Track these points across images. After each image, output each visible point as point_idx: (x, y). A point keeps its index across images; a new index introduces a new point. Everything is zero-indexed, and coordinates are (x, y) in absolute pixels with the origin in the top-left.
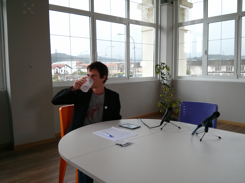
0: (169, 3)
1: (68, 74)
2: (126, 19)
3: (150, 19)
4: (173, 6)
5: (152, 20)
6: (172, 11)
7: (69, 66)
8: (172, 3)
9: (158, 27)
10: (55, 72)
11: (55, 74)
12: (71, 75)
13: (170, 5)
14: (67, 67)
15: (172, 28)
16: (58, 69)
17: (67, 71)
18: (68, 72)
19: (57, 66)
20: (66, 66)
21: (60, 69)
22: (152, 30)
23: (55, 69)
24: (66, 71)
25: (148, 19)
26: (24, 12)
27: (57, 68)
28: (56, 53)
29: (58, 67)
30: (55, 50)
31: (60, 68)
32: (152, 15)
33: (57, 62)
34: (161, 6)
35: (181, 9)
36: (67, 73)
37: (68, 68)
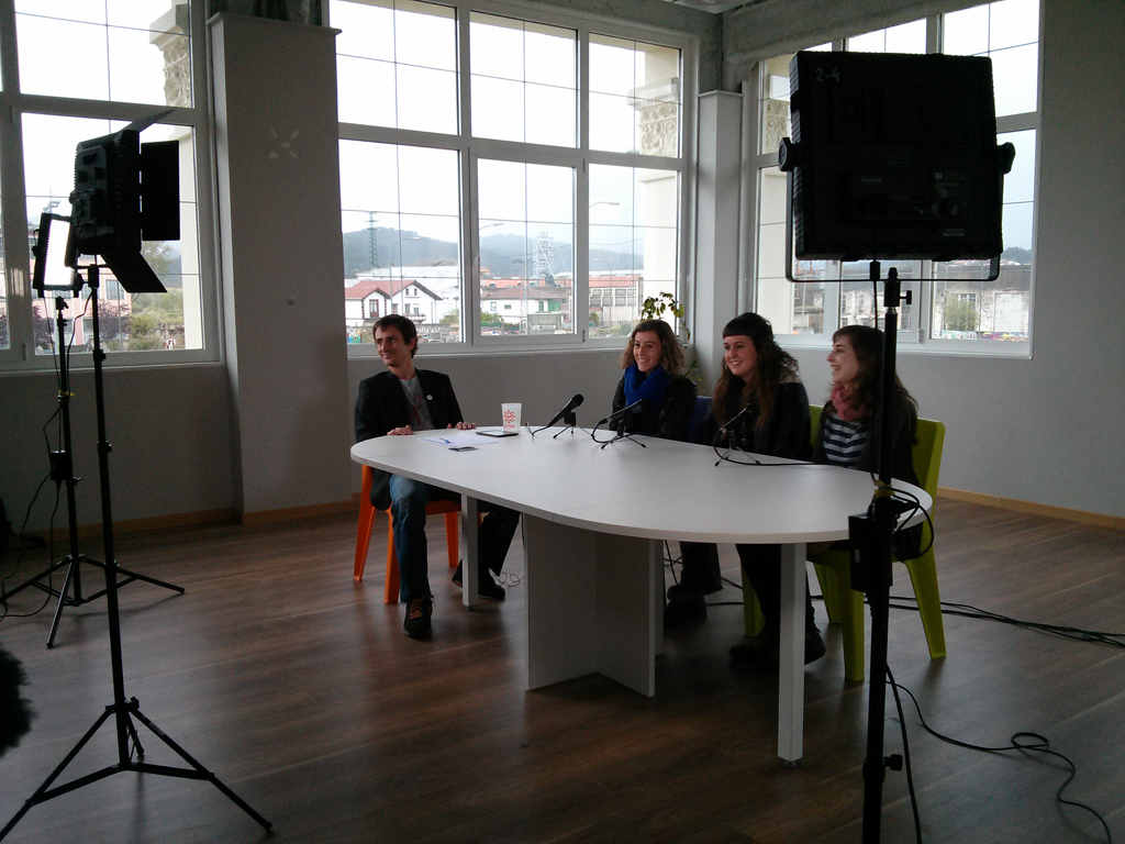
0: (727, 90)
1: (424, 323)
2: (576, 149)
3: (666, 141)
4: (742, 98)
5: (672, 148)
6: (739, 117)
7: (424, 290)
8: (739, 89)
9: (689, 169)
10: (367, 316)
11: (367, 320)
12: (433, 325)
13: (732, 96)
14: (419, 291)
15: (737, 174)
16: (381, 299)
17: (416, 310)
18: (420, 312)
19: (375, 287)
20: (412, 289)
21: (388, 302)
22: (672, 177)
23: (367, 302)
24: (412, 312)
25: (661, 140)
26: (274, 155)
27: (376, 296)
28: (372, 229)
29: (379, 291)
30: (368, 217)
31: (387, 297)
32: (673, 127)
33: (376, 272)
34: (699, 99)
35: (772, 108)
36: (417, 318)
37: (424, 299)
